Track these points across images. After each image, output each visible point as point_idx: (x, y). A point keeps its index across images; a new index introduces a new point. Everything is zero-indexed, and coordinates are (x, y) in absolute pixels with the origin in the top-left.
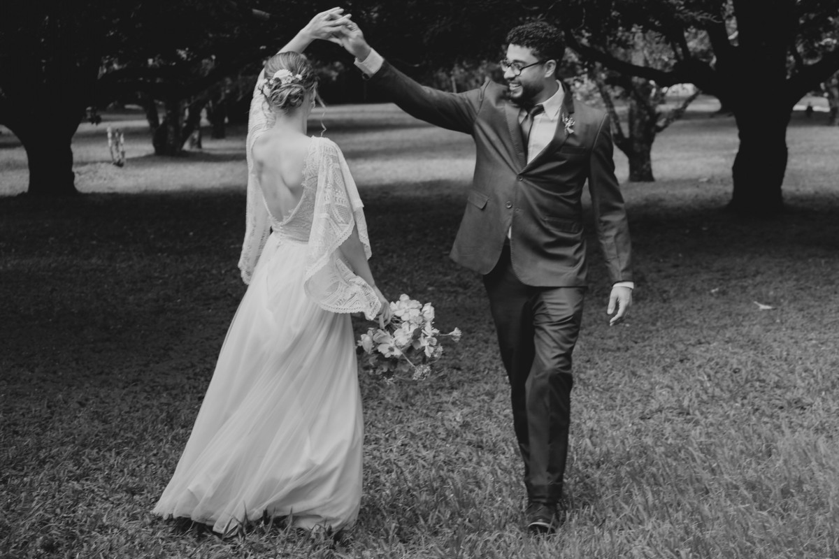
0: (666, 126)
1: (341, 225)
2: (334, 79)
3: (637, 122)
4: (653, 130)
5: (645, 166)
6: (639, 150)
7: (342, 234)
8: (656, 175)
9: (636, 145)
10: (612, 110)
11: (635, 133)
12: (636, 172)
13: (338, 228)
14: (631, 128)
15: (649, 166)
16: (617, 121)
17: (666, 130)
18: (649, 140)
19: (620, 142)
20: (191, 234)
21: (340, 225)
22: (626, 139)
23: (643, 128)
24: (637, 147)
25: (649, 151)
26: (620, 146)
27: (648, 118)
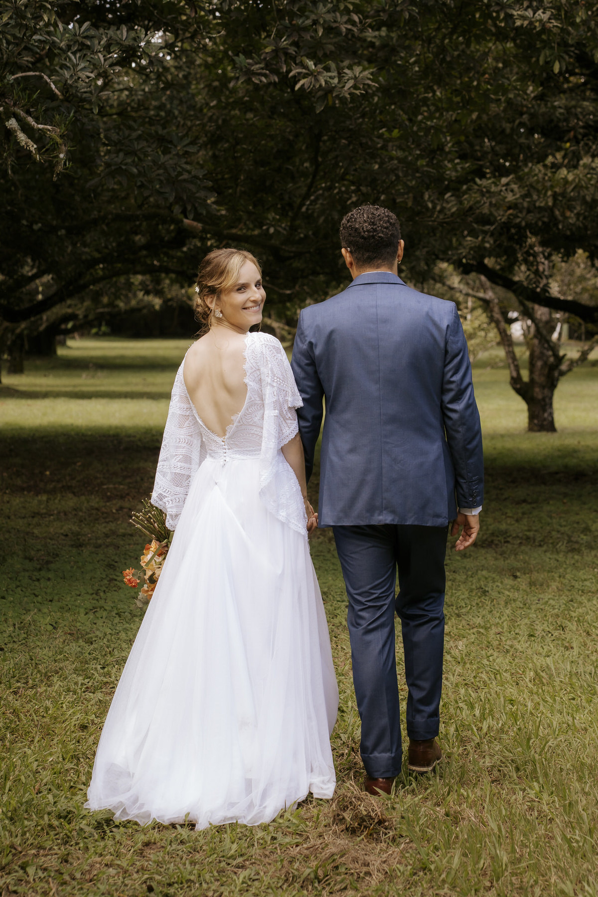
0: (570, 370)
1: (290, 421)
2: (157, 307)
3: (539, 364)
4: (556, 374)
5: (546, 415)
6: (540, 397)
7: (288, 432)
8: (557, 425)
9: (537, 390)
10: (511, 349)
11: (536, 377)
12: (536, 421)
13: (285, 425)
14: (531, 372)
15: (551, 414)
16: (516, 363)
17: (569, 374)
18: (552, 385)
19: (518, 386)
20: (48, 473)
21: (287, 421)
22: (526, 383)
23: (546, 371)
24: (538, 393)
25: (551, 398)
26: (519, 391)
27: (552, 359)
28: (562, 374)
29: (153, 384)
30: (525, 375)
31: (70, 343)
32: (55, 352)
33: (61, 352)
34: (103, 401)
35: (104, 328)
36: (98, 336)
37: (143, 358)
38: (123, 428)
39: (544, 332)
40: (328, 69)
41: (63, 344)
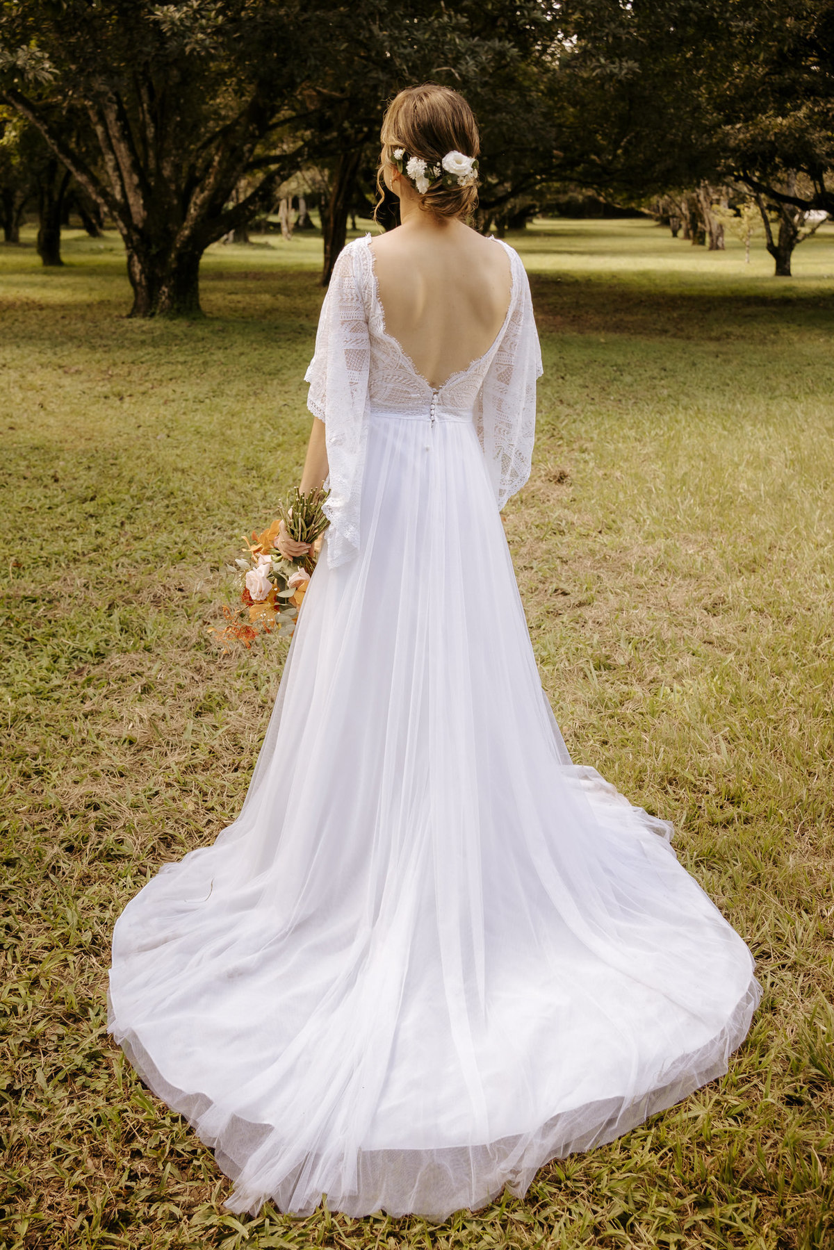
0: (802, 240)
3: (784, 236)
4: (794, 242)
5: (786, 266)
6: (783, 255)
8: (792, 272)
9: (782, 251)
11: (782, 243)
12: (780, 270)
14: (780, 240)
15: (789, 266)
16: (771, 237)
17: (802, 242)
18: (791, 248)
19: (771, 249)
22: (776, 247)
23: (788, 239)
24: (782, 253)
25: (790, 256)
26: (771, 252)
27: (792, 233)
28: (798, 241)
29: (575, 246)
30: (776, 242)
31: (535, 221)
32: (525, 226)
33: (529, 226)
34: (542, 255)
35: (556, 213)
36: (553, 217)
37: (575, 230)
38: (544, 271)
39: (789, 216)
40: (613, 63)
41: (531, 221)
